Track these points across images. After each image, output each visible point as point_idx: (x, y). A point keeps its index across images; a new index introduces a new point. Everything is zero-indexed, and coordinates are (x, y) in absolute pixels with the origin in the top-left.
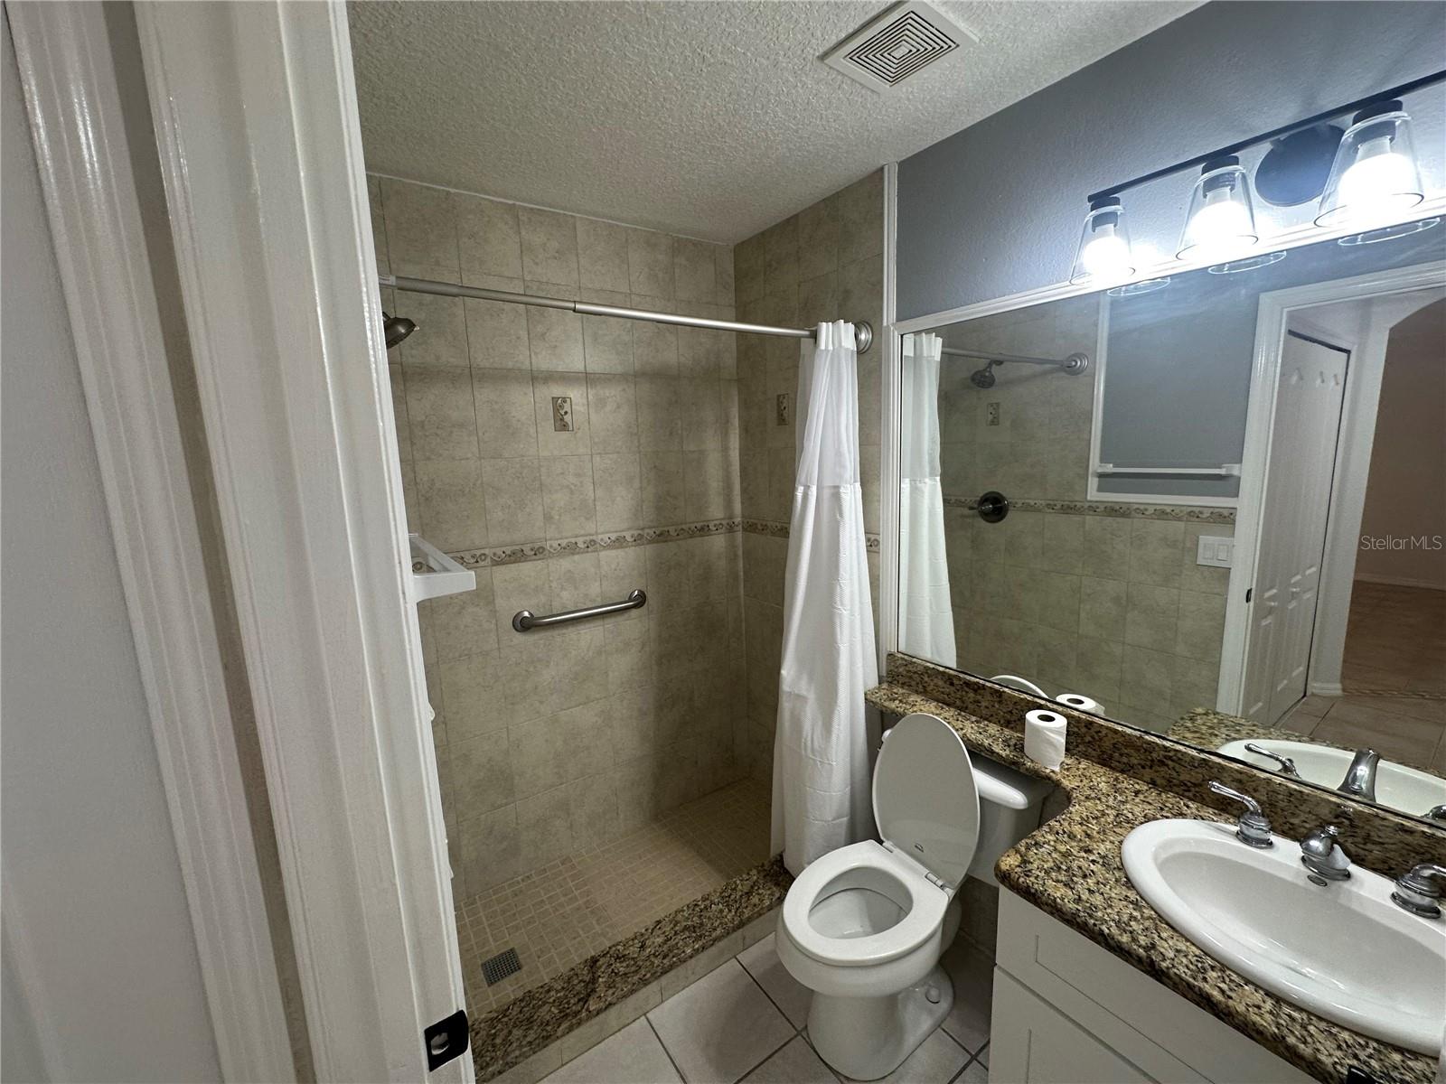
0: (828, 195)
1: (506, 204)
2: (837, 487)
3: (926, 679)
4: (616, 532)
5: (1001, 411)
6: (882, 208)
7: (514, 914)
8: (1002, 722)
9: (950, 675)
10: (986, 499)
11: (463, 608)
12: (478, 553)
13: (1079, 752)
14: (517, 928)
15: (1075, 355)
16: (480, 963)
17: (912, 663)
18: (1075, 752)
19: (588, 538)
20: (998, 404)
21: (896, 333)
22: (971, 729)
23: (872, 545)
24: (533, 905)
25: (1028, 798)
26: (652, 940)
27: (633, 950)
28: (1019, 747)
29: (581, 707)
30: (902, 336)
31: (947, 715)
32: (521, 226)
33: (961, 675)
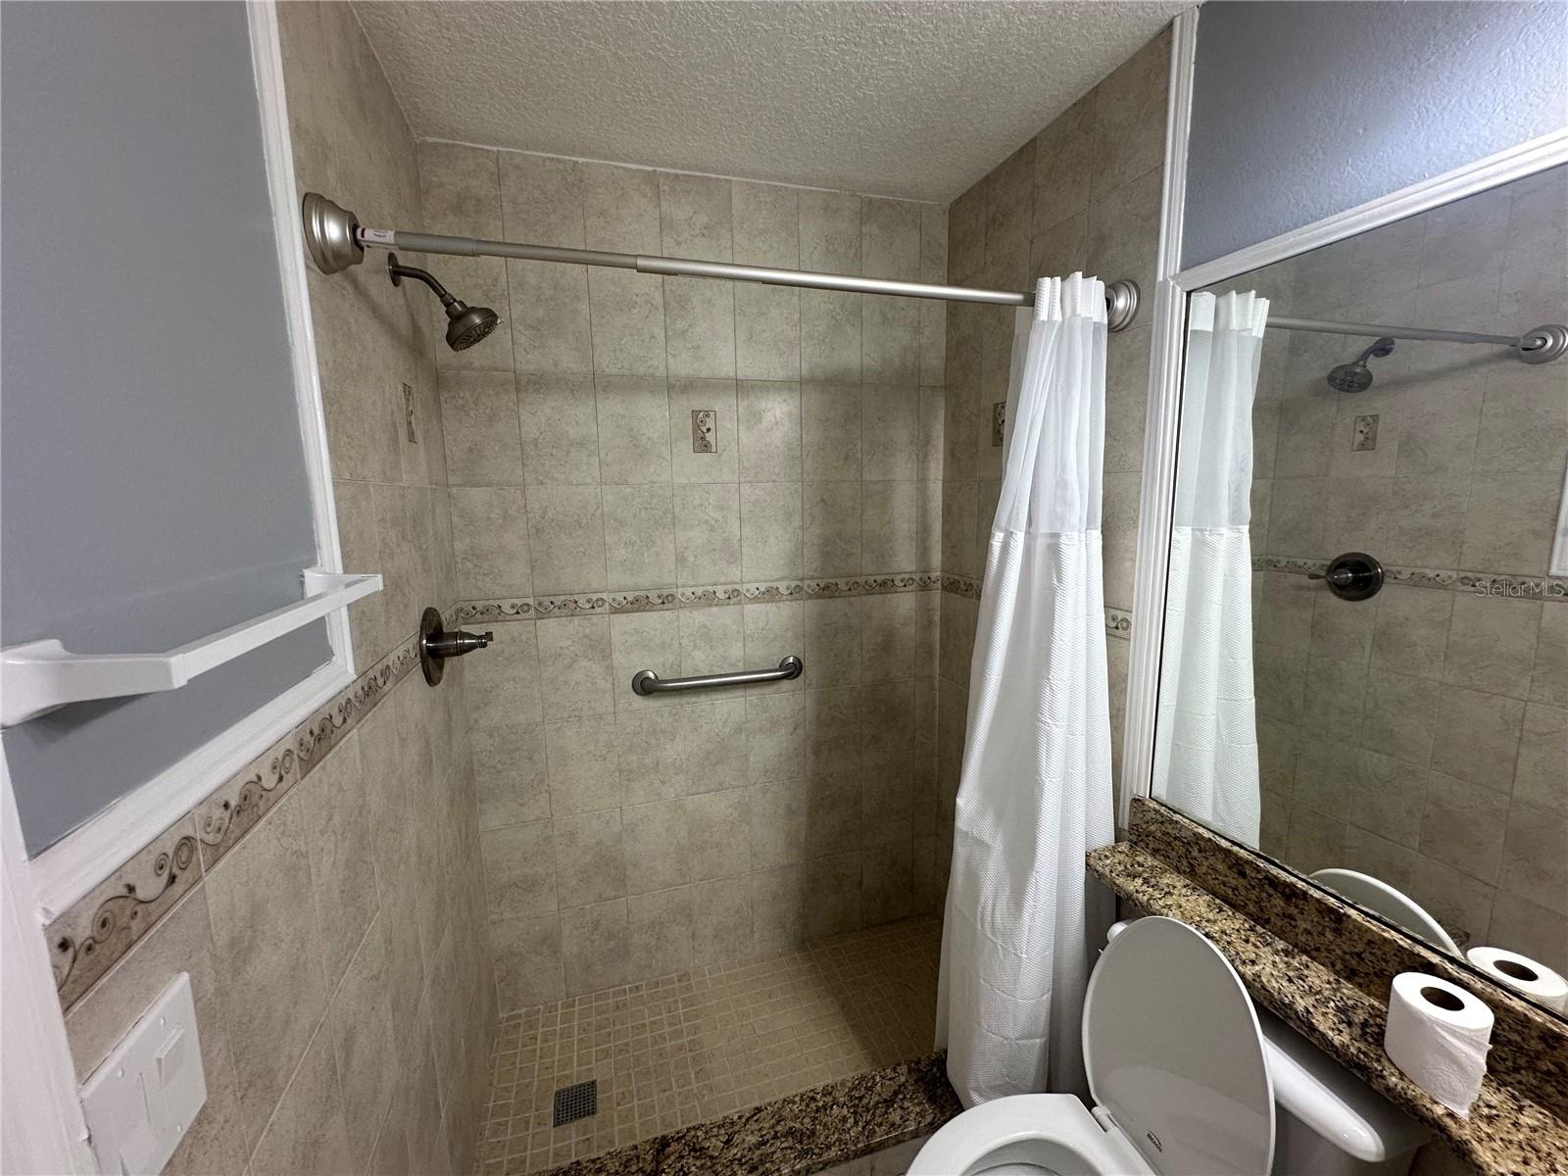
0: (1081, 94)
1: (644, 171)
2: (1056, 536)
3: (1195, 853)
4: (766, 581)
5: (1380, 427)
6: (1167, 89)
7: (609, 1034)
8: (1339, 966)
9: (1238, 858)
10: (1341, 564)
11: (575, 661)
12: (594, 597)
13: (1520, 1082)
14: (607, 1054)
15: (1543, 328)
16: (556, 1089)
17: (1171, 821)
18: (1508, 1079)
19: (730, 588)
20: (1375, 418)
21: (1178, 289)
22: (1271, 966)
23: (1117, 627)
24: (632, 1027)
25: (1383, 1140)
26: (743, 1135)
27: (714, 1145)
28: (1374, 1032)
29: (712, 793)
30: (1189, 294)
31: (1227, 925)
32: (662, 197)
33: (1261, 864)
